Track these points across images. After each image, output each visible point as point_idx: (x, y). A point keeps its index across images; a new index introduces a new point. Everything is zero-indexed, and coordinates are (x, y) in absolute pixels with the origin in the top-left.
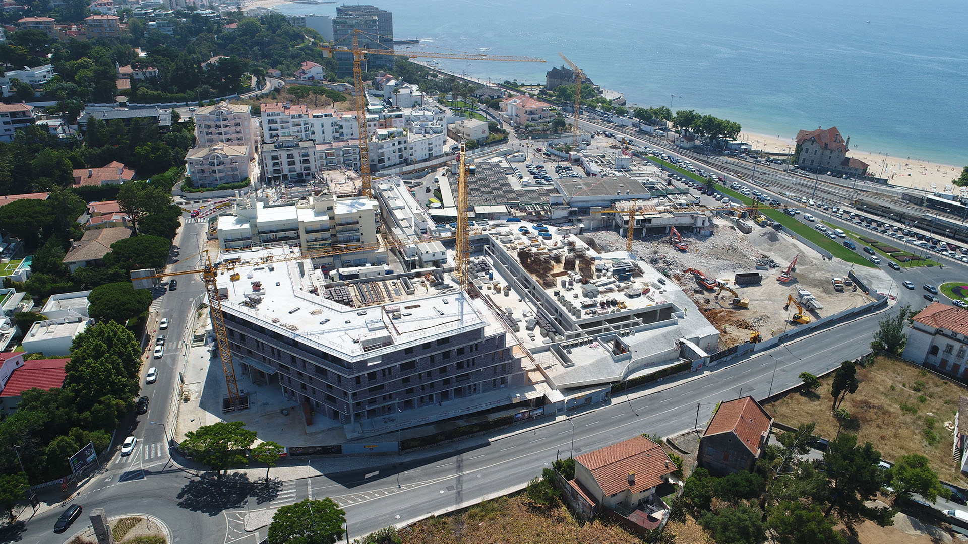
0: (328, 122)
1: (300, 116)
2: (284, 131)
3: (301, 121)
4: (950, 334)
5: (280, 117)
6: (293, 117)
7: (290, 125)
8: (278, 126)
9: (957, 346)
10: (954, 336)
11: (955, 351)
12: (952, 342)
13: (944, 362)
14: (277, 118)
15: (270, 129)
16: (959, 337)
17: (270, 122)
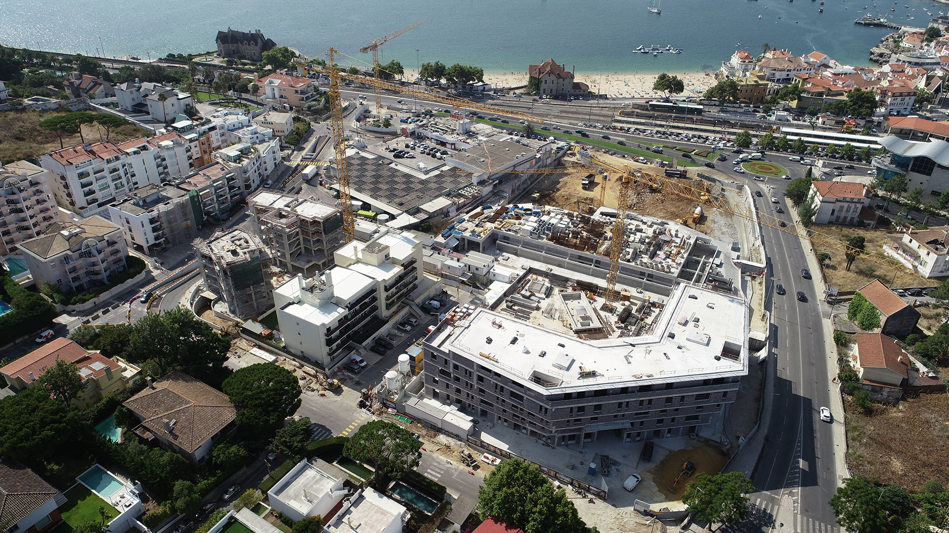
0: (148, 156)
1: (117, 158)
2: (101, 182)
3: (117, 164)
4: (842, 199)
5: (92, 166)
6: (109, 161)
7: (106, 173)
8: (92, 178)
9: (846, 205)
10: (844, 200)
11: (845, 210)
12: (842, 204)
13: (838, 217)
14: (89, 169)
15: (83, 186)
16: (847, 200)
17: (81, 175)
